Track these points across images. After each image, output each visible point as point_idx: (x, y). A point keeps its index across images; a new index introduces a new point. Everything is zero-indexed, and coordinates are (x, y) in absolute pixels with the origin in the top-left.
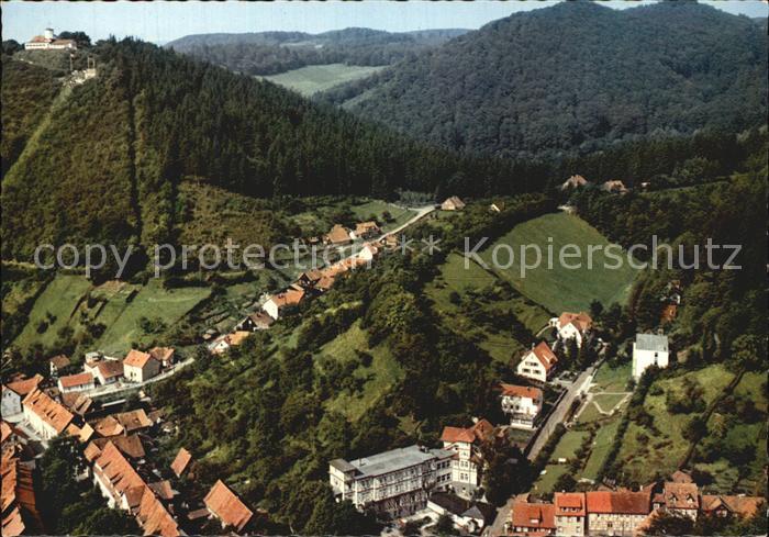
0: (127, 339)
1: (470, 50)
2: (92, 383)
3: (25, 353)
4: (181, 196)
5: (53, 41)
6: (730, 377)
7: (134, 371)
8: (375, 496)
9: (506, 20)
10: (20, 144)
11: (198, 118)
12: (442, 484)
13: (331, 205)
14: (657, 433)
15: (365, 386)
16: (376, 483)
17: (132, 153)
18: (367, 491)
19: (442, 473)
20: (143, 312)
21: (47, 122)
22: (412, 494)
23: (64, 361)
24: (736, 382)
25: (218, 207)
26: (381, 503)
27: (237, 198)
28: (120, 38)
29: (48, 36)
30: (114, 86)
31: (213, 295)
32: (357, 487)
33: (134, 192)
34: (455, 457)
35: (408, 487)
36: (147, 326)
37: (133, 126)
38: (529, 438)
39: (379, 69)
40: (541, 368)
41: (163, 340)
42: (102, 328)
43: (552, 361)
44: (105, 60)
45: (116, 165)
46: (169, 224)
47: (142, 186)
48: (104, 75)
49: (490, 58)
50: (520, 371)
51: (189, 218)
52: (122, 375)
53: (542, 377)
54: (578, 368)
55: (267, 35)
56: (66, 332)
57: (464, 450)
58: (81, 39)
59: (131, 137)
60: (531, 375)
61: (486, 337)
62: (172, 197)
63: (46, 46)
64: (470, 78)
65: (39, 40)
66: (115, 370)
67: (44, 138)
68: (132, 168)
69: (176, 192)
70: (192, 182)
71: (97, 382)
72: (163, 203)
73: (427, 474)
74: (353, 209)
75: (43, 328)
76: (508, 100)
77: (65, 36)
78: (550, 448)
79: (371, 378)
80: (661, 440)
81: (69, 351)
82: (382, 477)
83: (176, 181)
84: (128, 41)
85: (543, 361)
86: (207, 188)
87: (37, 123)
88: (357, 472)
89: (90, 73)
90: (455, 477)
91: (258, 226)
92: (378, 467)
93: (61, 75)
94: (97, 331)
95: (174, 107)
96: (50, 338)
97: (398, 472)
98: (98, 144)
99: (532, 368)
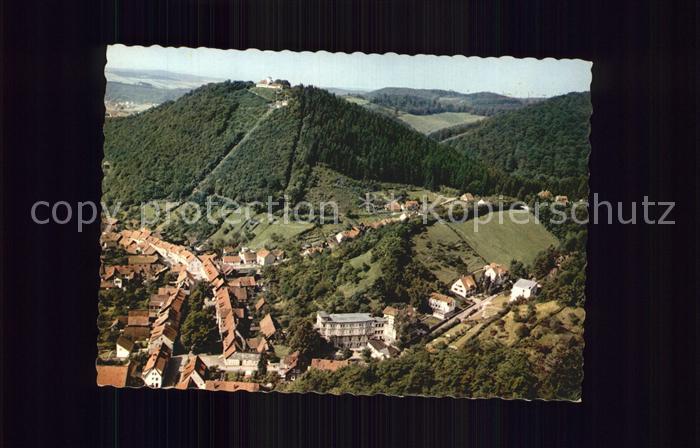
0: (264, 243)
1: (534, 112)
2: (240, 262)
3: (215, 243)
4: (314, 174)
5: (271, 84)
6: (558, 307)
7: (261, 260)
8: (337, 333)
9: (564, 96)
10: (240, 136)
11: (333, 132)
12: (378, 336)
13: (397, 189)
14: (503, 330)
15: (361, 282)
16: (338, 327)
17: (294, 147)
18: (333, 329)
19: (378, 329)
20: (276, 231)
21: (256, 127)
22: (359, 337)
23: (231, 249)
24: (559, 312)
25: (331, 182)
26: (341, 337)
27: (343, 179)
28: (306, 85)
29: (269, 81)
30: (295, 111)
31: (314, 228)
32: (328, 326)
33: (290, 168)
34: (386, 322)
35: (356, 332)
36: (275, 238)
37: (299, 133)
38: (438, 323)
39: (481, 118)
40: (464, 289)
41: (281, 246)
42: (254, 236)
43: (472, 287)
44: (294, 97)
45: (284, 152)
46: (302, 187)
47: (294, 165)
48: (291, 104)
49: (546, 118)
50: (453, 289)
51: (314, 185)
52: (256, 260)
53: (464, 294)
54: (487, 294)
55: (433, 91)
56: (237, 235)
57: (391, 319)
58: (286, 84)
59: (296, 139)
60: (458, 292)
61: (440, 268)
62: (308, 173)
63: (266, 86)
64: (530, 129)
65: (264, 82)
66: (252, 257)
67: (253, 133)
68: (292, 154)
69: (311, 171)
70: (321, 166)
71: (242, 262)
72: (301, 175)
73: (368, 328)
74: (408, 193)
75: (226, 232)
76: (550, 145)
77: (278, 82)
78: (445, 330)
79: (365, 277)
80: (504, 334)
81: (235, 245)
82: (342, 324)
83: (313, 164)
84: (311, 87)
85: (466, 285)
86: (329, 170)
87: (252, 126)
88: (330, 319)
89: (285, 103)
90: (386, 333)
91: (351, 195)
92: (342, 319)
93: (271, 102)
94: (251, 237)
95: (322, 125)
96: (228, 238)
97: (352, 324)
98: (278, 141)
99: (459, 288)
